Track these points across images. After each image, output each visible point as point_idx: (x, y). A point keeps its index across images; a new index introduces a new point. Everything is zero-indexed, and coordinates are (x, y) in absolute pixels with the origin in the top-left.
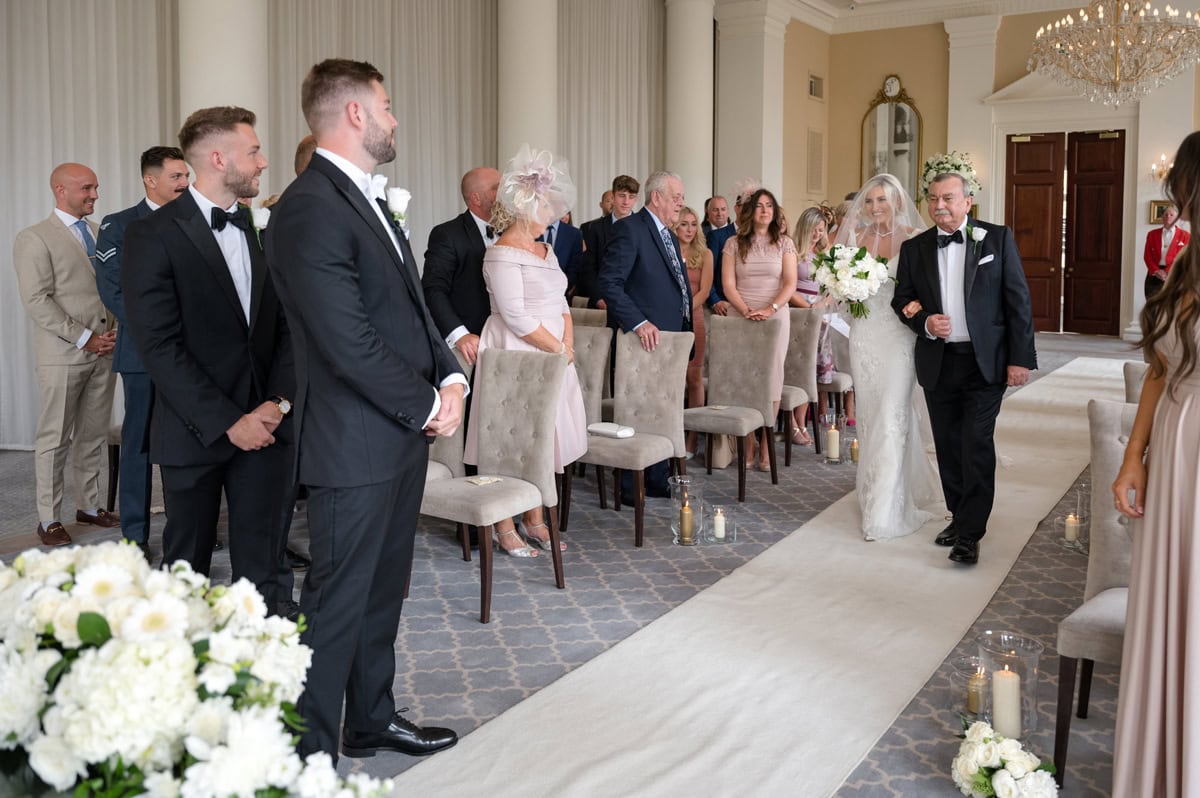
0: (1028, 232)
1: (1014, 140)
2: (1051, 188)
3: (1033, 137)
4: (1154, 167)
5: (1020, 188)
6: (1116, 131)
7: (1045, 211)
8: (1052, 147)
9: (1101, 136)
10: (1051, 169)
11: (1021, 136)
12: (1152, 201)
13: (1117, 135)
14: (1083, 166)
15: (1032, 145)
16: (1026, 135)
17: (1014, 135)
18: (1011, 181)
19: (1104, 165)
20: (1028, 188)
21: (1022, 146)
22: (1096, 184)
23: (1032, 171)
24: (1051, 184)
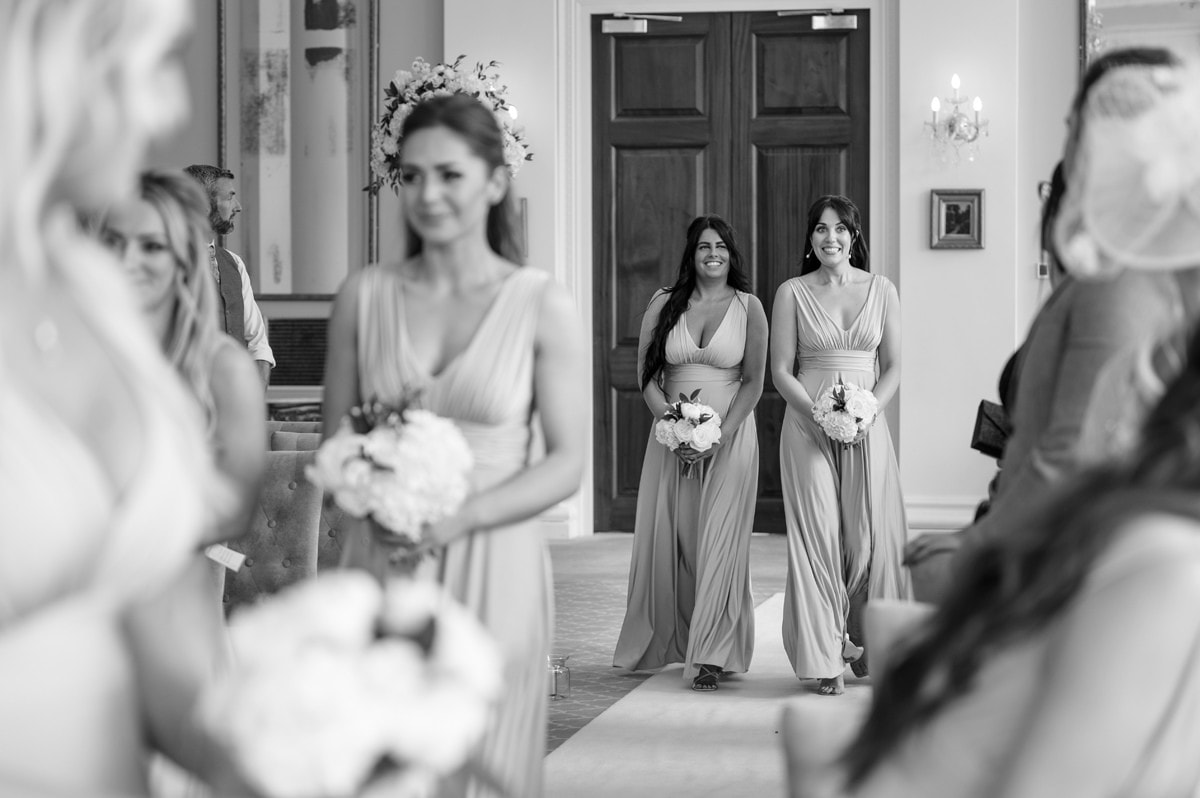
1: (608, 27)
2: (700, 158)
3: (653, 20)
4: (936, 105)
5: (627, 154)
6: (848, 12)
8: (699, 47)
9: (819, 22)
10: (700, 107)
11: (626, 17)
12: (933, 192)
13: (852, 22)
14: (773, 102)
15: (653, 44)
16: (637, 16)
17: (610, 17)
18: (605, 136)
19: (825, 98)
20: (645, 154)
21: (628, 46)
22: (804, 146)
23: (655, 112)
24: (701, 146)
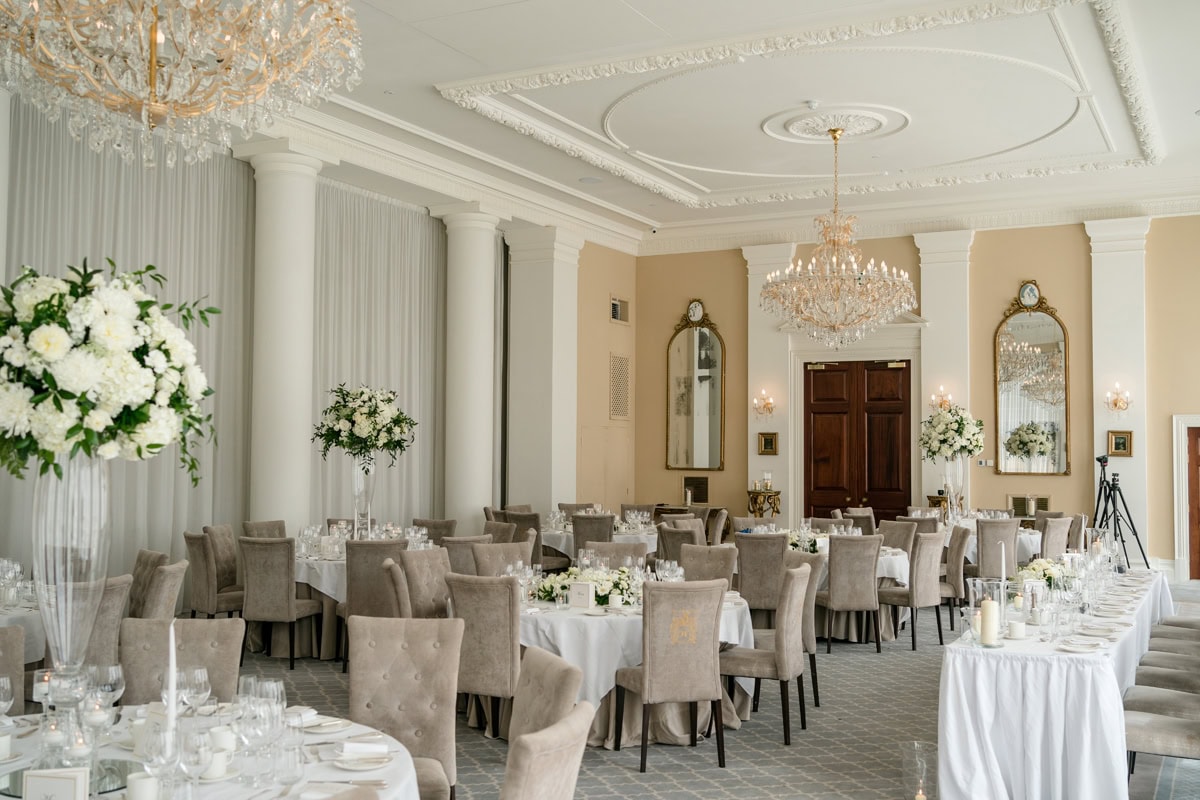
0: (826, 460)
1: (809, 367)
2: (845, 417)
3: (827, 365)
5: (817, 416)
6: (901, 361)
7: (840, 440)
8: (845, 375)
9: (891, 365)
10: (845, 397)
11: (816, 364)
13: (904, 365)
14: (873, 395)
15: (828, 373)
16: (821, 363)
17: (810, 363)
18: (809, 409)
19: (893, 395)
20: (824, 416)
21: (819, 374)
22: (886, 413)
23: (828, 400)
24: (845, 413)
